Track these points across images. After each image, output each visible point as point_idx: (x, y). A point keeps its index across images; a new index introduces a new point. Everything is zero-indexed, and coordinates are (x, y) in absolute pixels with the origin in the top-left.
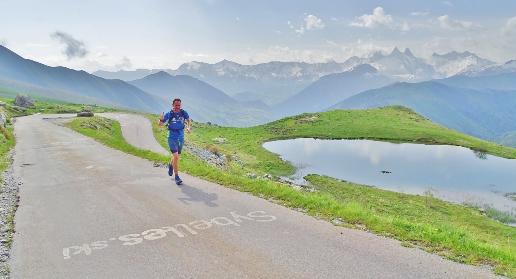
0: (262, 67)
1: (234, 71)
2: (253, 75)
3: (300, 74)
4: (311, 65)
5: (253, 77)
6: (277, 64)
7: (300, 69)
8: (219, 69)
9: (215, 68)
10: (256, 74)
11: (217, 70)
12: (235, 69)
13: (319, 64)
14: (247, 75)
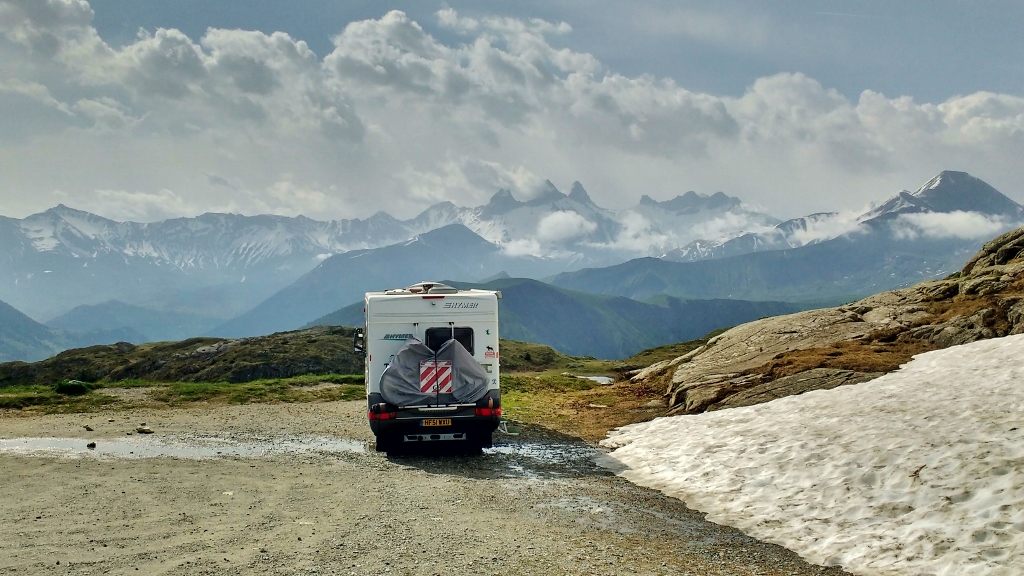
0: (179, 228)
1: (87, 238)
2: (147, 250)
3: (287, 249)
4: (322, 223)
5: (149, 258)
6: (223, 220)
7: (290, 236)
8: (38, 231)
9: (26, 230)
10: (156, 248)
11: (33, 235)
12: (90, 231)
13: (344, 221)
14: (129, 252)
